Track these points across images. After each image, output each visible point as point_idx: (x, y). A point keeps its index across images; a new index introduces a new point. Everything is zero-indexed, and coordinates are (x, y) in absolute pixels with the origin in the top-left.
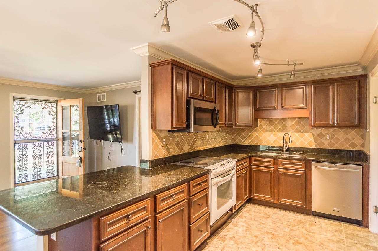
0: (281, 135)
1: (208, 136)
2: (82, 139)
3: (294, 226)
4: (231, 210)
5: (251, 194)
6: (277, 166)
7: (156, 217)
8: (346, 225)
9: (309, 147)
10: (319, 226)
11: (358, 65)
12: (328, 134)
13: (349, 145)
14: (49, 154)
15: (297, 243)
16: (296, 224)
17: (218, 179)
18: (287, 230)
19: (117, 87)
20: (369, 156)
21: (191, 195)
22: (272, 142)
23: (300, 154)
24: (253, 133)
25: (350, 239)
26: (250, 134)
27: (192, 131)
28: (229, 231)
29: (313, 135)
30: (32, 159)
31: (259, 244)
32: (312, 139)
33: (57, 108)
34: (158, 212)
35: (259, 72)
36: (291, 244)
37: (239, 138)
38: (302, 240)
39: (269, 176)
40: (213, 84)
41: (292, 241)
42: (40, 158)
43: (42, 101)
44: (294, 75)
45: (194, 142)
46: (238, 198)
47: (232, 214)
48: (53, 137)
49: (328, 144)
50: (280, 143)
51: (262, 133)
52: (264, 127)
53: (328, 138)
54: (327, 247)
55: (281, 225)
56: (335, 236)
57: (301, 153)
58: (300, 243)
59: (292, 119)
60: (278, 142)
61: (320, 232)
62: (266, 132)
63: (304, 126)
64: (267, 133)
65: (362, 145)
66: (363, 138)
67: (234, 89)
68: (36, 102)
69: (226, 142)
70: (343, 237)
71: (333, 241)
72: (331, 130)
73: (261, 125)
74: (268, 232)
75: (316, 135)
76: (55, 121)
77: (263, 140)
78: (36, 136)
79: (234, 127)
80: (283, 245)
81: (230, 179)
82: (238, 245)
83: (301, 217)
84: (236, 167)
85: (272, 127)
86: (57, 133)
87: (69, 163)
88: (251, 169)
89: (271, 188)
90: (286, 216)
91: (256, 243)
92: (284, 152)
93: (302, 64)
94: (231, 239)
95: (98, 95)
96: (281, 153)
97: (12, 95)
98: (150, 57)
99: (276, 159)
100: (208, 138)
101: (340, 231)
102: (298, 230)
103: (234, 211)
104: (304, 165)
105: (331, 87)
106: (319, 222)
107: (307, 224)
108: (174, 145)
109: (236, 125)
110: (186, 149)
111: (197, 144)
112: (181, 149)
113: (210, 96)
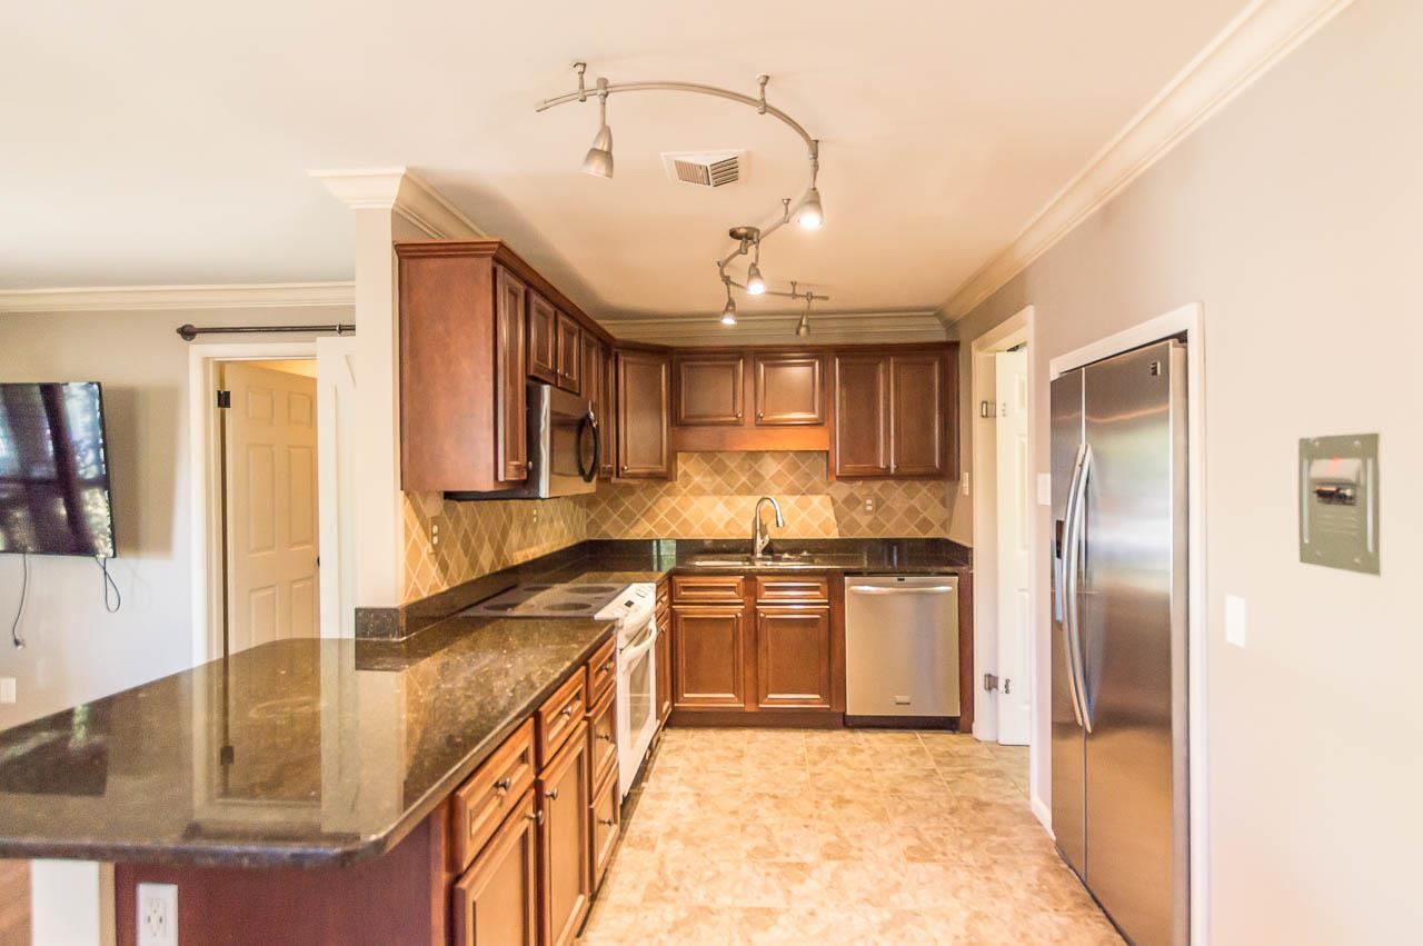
0: (748, 503)
1: (535, 512)
3: (815, 763)
6: (752, 599)
7: (540, 782)
8: (925, 735)
9: (821, 535)
10: (872, 752)
11: (935, 315)
12: (868, 496)
13: (916, 526)
15: (841, 802)
16: (817, 758)
17: (629, 653)
18: (804, 776)
20: (972, 549)
21: (592, 704)
22: (721, 526)
23: (803, 559)
24: (658, 499)
25: (948, 765)
26: (650, 504)
27: (544, 491)
28: (651, 818)
29: (834, 501)
31: (750, 829)
32: (830, 513)
34: (545, 761)
35: (727, 309)
36: (831, 809)
37: (615, 516)
38: (848, 793)
39: (729, 632)
40: (575, 333)
41: (827, 802)
44: (807, 326)
45: (505, 535)
49: (870, 526)
50: (745, 531)
51: (692, 498)
52: (697, 479)
53: (869, 508)
54: (910, 795)
55: (782, 768)
56: (913, 765)
57: (805, 554)
58: (849, 802)
59: (776, 454)
60: (739, 526)
61: (880, 765)
62: (701, 495)
63: (808, 476)
64: (705, 499)
65: (945, 525)
66: (944, 505)
67: (615, 350)
69: (575, 536)
70: (931, 764)
71: (917, 778)
72: (877, 485)
73: (685, 474)
74: (760, 796)
75: (840, 502)
79: (614, 479)
80: (811, 816)
81: (645, 652)
82: (698, 846)
83: (820, 738)
84: (654, 608)
85: (719, 479)
88: (673, 618)
89: (735, 665)
90: (783, 742)
91: (743, 828)
92: (759, 555)
93: (826, 298)
94: (669, 835)
96: (749, 560)
98: (397, 217)
99: (750, 577)
100: (535, 520)
101: (919, 752)
102: (829, 770)
104: (825, 588)
105: (881, 367)
106: (867, 740)
107: (843, 751)
108: (459, 545)
109: (621, 473)
110: (486, 562)
111: (511, 544)
112: (474, 563)
113: (571, 373)
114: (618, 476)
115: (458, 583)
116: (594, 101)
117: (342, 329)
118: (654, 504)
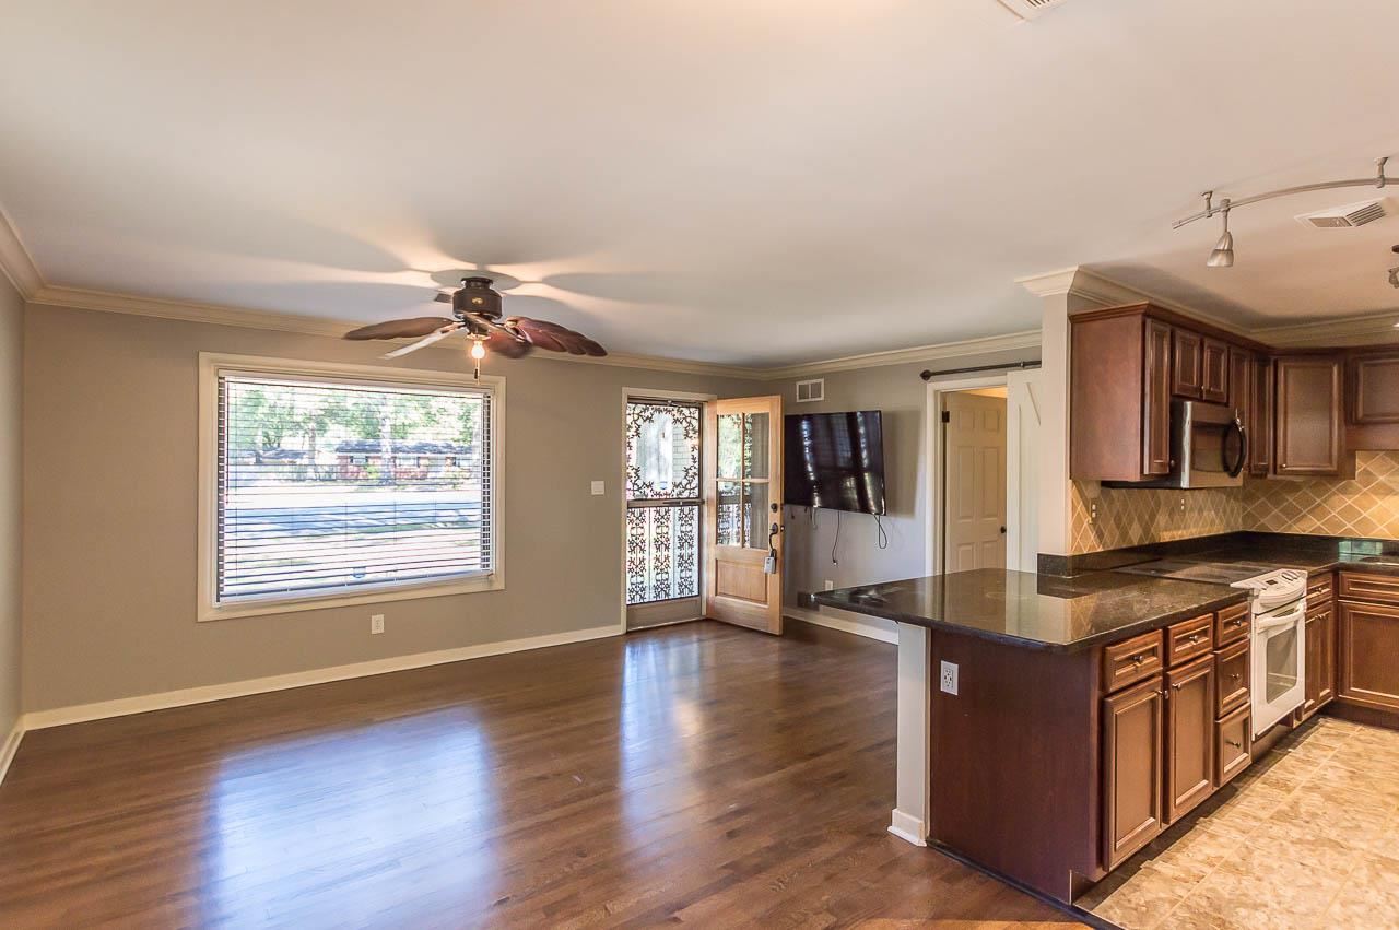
1: (1181, 501)
2: (779, 503)
4: (1286, 721)
5: (1339, 686)
7: (1168, 676)
14: (683, 541)
17: (1268, 620)
19: (867, 361)
21: (1220, 645)
24: (1330, 496)
26: (1319, 501)
27: (1185, 483)
30: (653, 550)
33: (700, 420)
34: (1172, 664)
37: (1276, 511)
40: (1223, 351)
42: (667, 548)
43: (675, 403)
45: (1153, 517)
46: (1310, 691)
47: (1287, 734)
48: (691, 496)
51: (1374, 497)
52: (1382, 478)
62: (1387, 494)
64: (1393, 499)
67: (1273, 358)
68: (662, 407)
69: (1228, 524)
73: (1367, 472)
76: (696, 453)
77: (1374, 521)
78: (663, 492)
79: (1270, 476)
81: (1291, 626)
82: (1341, 804)
84: (1305, 594)
86: (700, 486)
87: (738, 563)
88: (1339, 611)
94: (1310, 789)
95: (798, 384)
97: (627, 391)
98: (1072, 297)
100: (1183, 508)
103: (1296, 723)
108: (1112, 522)
109: (1278, 470)
110: (1135, 536)
111: (1158, 524)
112: (1124, 535)
113: (1218, 386)
114: (1275, 472)
115: (1111, 548)
116: (1218, 217)
117: (1026, 365)
118: (1325, 501)
